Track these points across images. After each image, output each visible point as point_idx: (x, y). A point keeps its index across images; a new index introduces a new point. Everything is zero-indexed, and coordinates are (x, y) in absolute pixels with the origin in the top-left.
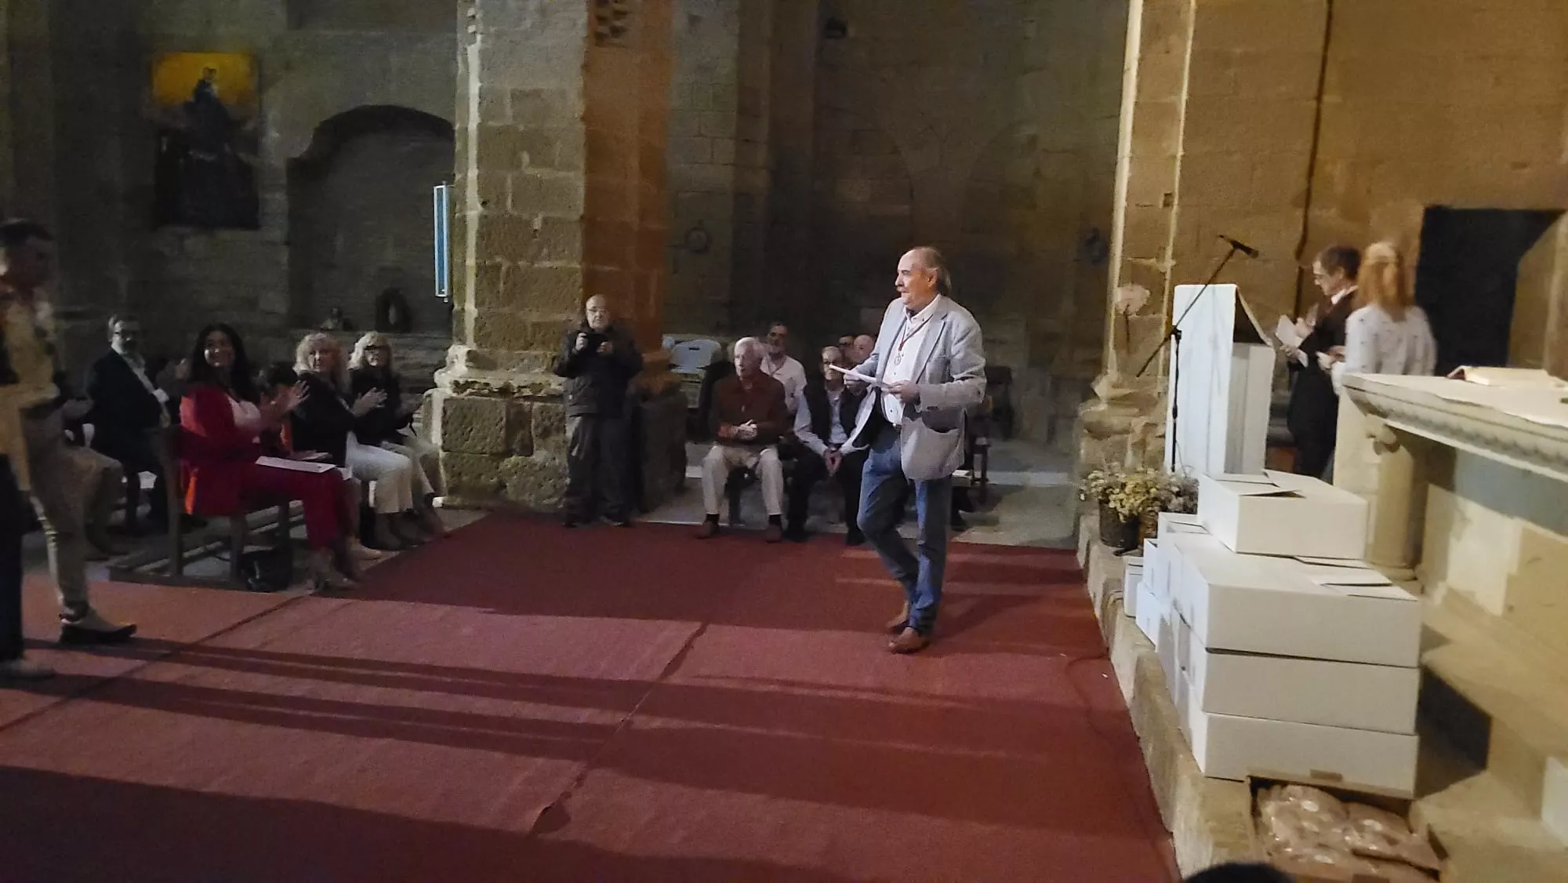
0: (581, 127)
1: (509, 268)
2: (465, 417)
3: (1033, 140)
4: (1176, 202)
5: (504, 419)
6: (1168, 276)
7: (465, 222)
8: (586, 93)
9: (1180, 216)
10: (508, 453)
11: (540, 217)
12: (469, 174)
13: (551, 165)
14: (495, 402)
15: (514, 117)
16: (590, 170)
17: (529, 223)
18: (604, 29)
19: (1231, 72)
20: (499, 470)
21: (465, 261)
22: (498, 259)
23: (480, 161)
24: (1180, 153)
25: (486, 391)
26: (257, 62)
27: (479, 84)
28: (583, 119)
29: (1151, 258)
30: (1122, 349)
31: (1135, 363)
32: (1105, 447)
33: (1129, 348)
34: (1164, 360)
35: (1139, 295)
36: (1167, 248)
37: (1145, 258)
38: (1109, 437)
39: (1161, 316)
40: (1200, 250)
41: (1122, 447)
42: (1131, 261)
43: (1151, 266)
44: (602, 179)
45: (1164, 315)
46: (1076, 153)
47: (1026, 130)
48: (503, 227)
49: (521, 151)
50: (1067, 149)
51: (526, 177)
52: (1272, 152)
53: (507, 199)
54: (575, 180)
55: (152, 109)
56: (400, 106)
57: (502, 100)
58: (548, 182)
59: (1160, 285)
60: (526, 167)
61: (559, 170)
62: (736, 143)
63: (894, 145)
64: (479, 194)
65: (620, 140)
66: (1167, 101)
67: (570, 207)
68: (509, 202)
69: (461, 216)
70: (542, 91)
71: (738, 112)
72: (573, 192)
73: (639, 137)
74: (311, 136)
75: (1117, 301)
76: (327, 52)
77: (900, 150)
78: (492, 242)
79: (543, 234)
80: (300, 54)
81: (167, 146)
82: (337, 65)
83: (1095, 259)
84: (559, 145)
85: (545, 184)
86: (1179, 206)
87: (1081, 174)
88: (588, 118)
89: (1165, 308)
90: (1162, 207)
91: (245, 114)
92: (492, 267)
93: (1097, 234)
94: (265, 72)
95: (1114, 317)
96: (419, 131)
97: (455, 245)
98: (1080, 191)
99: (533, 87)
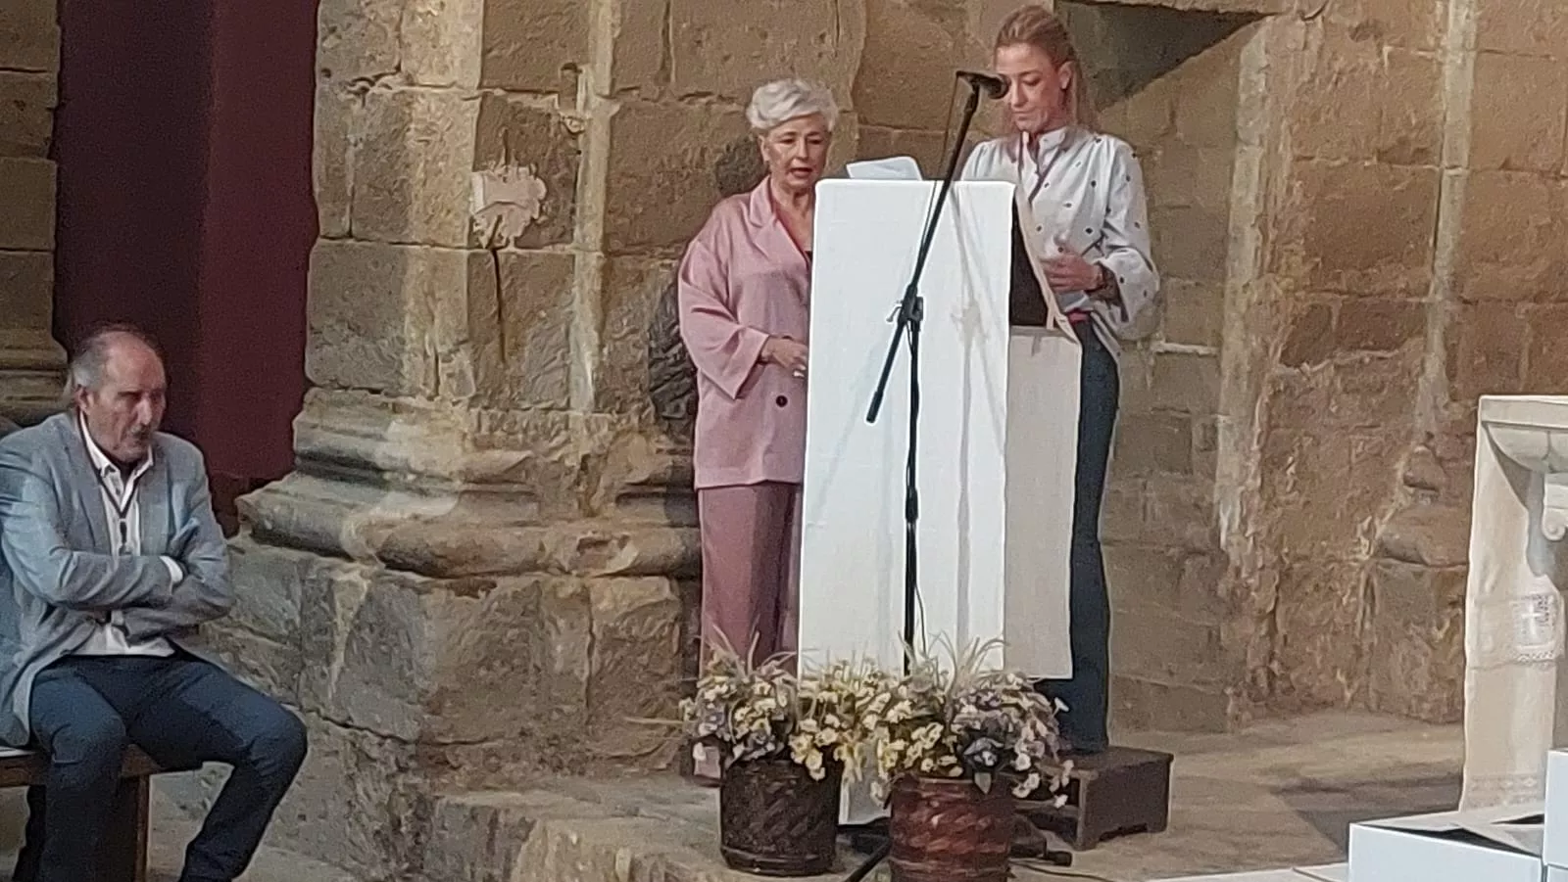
6: (595, 147)
29: (547, 93)
30: (488, 341)
31: (518, 380)
32: (484, 615)
33: (502, 336)
34: (599, 367)
35: (523, 189)
36: (583, 68)
37: (535, 92)
38: (494, 585)
39: (569, 248)
40: (668, 79)
41: (530, 611)
42: (502, 100)
43: (549, 115)
45: (583, 247)
59: (567, 166)
75: (470, 209)
89: (587, 232)
95: (464, 252)
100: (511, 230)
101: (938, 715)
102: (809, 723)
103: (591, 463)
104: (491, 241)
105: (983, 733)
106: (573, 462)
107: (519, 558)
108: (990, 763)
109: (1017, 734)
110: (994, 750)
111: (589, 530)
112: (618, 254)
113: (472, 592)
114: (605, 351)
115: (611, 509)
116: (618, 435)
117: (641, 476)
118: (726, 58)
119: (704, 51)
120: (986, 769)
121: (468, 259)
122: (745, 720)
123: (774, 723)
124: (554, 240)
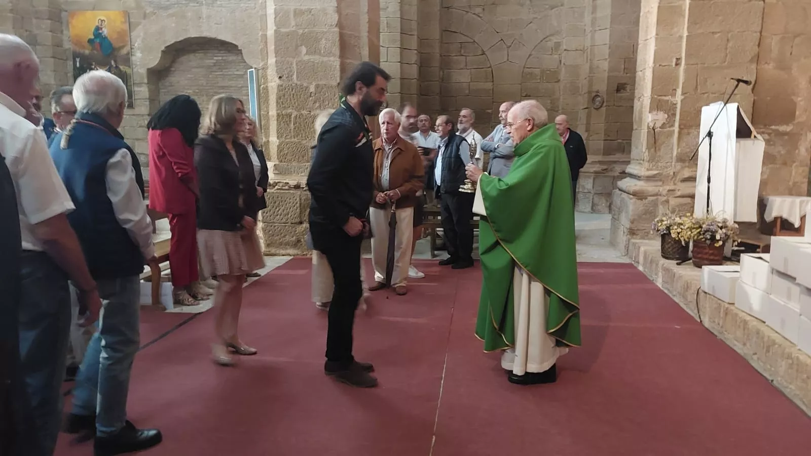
0: (337, 29)
1: (297, 115)
2: (275, 203)
3: (558, 45)
4: (683, 63)
5: (299, 202)
6: (679, 106)
7: (267, 90)
8: (339, 10)
9: (686, 71)
10: (301, 223)
11: (314, 84)
12: (269, 62)
13: (320, 54)
14: (293, 193)
15: (297, 25)
16: (342, 56)
17: (307, 87)
20: (297, 232)
21: (268, 113)
22: (289, 111)
23: (277, 52)
24: (685, 34)
25: (287, 187)
26: (127, 14)
27: (274, 7)
28: (336, 26)
29: (668, 96)
30: (652, 149)
31: (659, 156)
32: (645, 204)
33: (655, 147)
34: (677, 153)
35: (661, 117)
36: (678, 90)
37: (665, 96)
38: (647, 198)
39: (674, 128)
40: (698, 90)
42: (656, 98)
43: (669, 101)
44: (348, 61)
45: (676, 128)
46: (583, 51)
47: (555, 39)
48: (292, 91)
49: (301, 45)
50: (578, 49)
51: (304, 61)
52: (738, 32)
53: (293, 74)
54: (334, 62)
55: (70, 43)
56: (209, 37)
57: (288, 16)
58: (318, 63)
59: (673, 111)
60: (304, 55)
61: (324, 56)
62: (401, 50)
63: (483, 50)
64: (277, 72)
65: (359, 38)
66: (676, 4)
67: (331, 78)
68: (295, 76)
69: (265, 86)
70: (312, 9)
71: (401, 33)
72: (333, 69)
73: (368, 37)
74: (160, 55)
75: (648, 121)
76: (166, 8)
77: (486, 53)
78: (286, 100)
79: (316, 94)
80: (152, 10)
81: (80, 64)
82: (172, 15)
83: (598, 107)
84: (323, 41)
85: (316, 65)
86: (686, 64)
87: (587, 62)
88: (340, 25)
89: (677, 124)
90: (674, 66)
91: (121, 45)
92: (286, 115)
93: (598, 94)
94: (132, 20)
95: (647, 130)
96: (220, 50)
97: (262, 104)
98: (588, 71)
99: (307, 7)
100: (658, 125)
101: (701, 227)
102: (676, 227)
103: (675, 174)
104: (653, 128)
105: (708, 231)
106: (672, 174)
107: (653, 193)
109: (717, 232)
110: (711, 235)
111: (672, 187)
112: (683, 129)
113: (642, 199)
114: (679, 150)
115: (679, 184)
116: (681, 168)
119: (708, 83)
120: (709, 239)
121: (648, 132)
122: (661, 226)
123: (667, 227)
124: (670, 127)
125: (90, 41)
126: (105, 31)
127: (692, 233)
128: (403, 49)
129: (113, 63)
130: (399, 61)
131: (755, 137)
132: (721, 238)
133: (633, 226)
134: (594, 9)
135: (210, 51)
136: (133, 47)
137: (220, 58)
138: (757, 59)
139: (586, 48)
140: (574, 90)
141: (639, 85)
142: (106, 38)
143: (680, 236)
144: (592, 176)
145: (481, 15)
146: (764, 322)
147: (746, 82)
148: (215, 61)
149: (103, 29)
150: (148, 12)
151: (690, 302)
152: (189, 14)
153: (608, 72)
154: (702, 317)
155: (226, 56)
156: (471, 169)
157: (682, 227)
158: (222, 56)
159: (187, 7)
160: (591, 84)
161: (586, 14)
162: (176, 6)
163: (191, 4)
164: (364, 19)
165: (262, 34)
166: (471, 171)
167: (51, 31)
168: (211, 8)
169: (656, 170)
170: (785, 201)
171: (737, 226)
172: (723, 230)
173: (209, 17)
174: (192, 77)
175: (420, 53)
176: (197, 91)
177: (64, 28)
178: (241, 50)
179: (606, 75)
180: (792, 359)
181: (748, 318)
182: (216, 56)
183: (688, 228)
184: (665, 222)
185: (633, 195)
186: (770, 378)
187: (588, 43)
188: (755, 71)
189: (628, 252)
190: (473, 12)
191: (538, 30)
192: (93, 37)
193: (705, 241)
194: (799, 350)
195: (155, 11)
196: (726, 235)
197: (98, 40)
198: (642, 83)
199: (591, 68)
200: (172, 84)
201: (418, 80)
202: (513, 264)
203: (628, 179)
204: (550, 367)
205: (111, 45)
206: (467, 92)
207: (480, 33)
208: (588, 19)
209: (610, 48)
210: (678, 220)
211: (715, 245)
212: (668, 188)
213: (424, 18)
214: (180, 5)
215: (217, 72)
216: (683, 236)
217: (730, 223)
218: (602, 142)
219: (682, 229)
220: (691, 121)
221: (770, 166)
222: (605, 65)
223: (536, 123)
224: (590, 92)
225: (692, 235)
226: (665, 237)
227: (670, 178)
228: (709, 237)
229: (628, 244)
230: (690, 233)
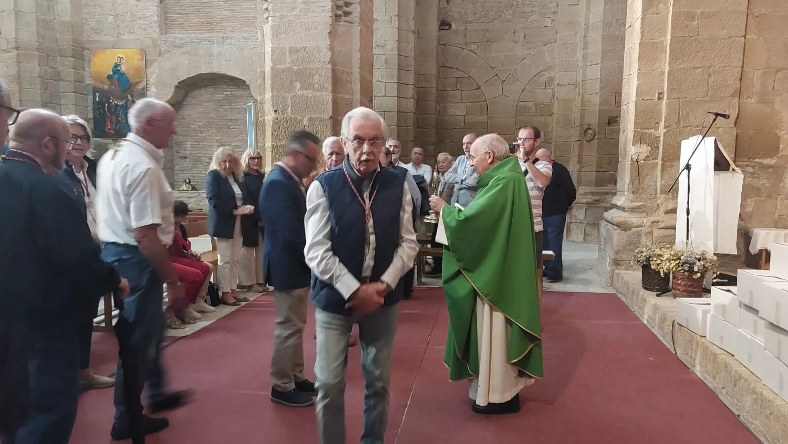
0: (330, 66)
3: (551, 80)
4: (665, 97)
6: (662, 139)
7: (264, 123)
8: (332, 48)
9: (668, 105)
11: (307, 117)
12: (266, 96)
13: (313, 89)
15: (292, 62)
16: (334, 91)
17: (301, 121)
18: (339, 12)
19: (695, 23)
21: (264, 145)
23: (272, 87)
24: (667, 69)
26: (144, 52)
27: (272, 45)
28: (329, 63)
29: (651, 129)
30: (636, 180)
31: (643, 188)
32: (629, 235)
33: (639, 180)
34: (661, 185)
35: (645, 150)
36: (660, 123)
37: (648, 129)
38: (631, 229)
39: (657, 161)
40: (680, 123)
41: (639, 235)
42: (639, 132)
43: (651, 134)
44: (340, 96)
45: (659, 161)
46: (576, 85)
47: (547, 75)
48: (287, 124)
49: (296, 81)
50: (570, 83)
51: (299, 95)
52: (720, 67)
53: (288, 108)
54: (326, 96)
55: (91, 79)
56: (219, 73)
57: (284, 53)
58: (311, 97)
59: (656, 143)
60: (299, 90)
61: (317, 91)
62: (398, 86)
63: (477, 84)
64: (273, 106)
65: (350, 74)
66: (659, 40)
67: (324, 111)
68: (289, 110)
69: (262, 119)
70: (306, 47)
71: (398, 69)
72: (325, 103)
73: (360, 72)
74: (173, 90)
75: (631, 154)
76: (180, 46)
77: (482, 87)
78: (280, 133)
79: (309, 127)
80: (167, 48)
81: (99, 98)
82: (186, 53)
83: (590, 140)
84: (317, 77)
85: (309, 100)
86: (668, 99)
87: (579, 95)
88: (332, 61)
89: (660, 156)
90: (656, 100)
91: (138, 80)
92: (281, 146)
93: (590, 126)
94: (148, 58)
95: (630, 163)
96: (229, 86)
97: (259, 135)
98: (580, 104)
99: (301, 45)
100: (642, 157)
101: (679, 259)
102: (655, 259)
103: (660, 205)
104: (636, 160)
105: (687, 263)
106: (656, 205)
107: (637, 224)
108: (687, 270)
109: (695, 264)
110: (689, 267)
111: (656, 219)
112: (666, 161)
113: (625, 230)
114: (662, 182)
115: (663, 215)
116: (666, 199)
117: (670, 208)
118: (696, 118)
119: (690, 117)
120: (687, 271)
121: (631, 164)
122: (640, 257)
123: (647, 258)
124: (653, 159)
125: (109, 77)
126: (123, 68)
127: (671, 264)
128: (399, 83)
129: (129, 97)
130: (396, 95)
131: (733, 170)
132: (699, 270)
133: (617, 257)
134: (586, 45)
135: (220, 86)
136: (148, 82)
137: (230, 93)
138: (740, 93)
139: (578, 83)
140: (567, 122)
141: (624, 118)
142: (124, 74)
143: (659, 267)
144: (584, 207)
145: (476, 52)
146: (734, 356)
147: (724, 116)
148: (224, 96)
149: (121, 66)
150: (163, 50)
151: (667, 334)
152: (201, 52)
153: (599, 106)
154: (677, 349)
155: (235, 91)
156: (434, 200)
157: (661, 258)
158: (231, 91)
159: (199, 45)
160: (582, 117)
161: (578, 51)
162: (189, 44)
163: (203, 43)
164: (356, 56)
165: (260, 71)
166: (434, 202)
167: (73, 68)
168: (221, 46)
169: (641, 202)
170: (770, 233)
171: (715, 258)
172: (701, 262)
173: (220, 54)
174: (202, 111)
175: (417, 87)
176: (207, 123)
177: (86, 65)
178: (249, 85)
179: (598, 109)
180: (756, 394)
181: (719, 351)
182: (225, 91)
183: (667, 259)
184: (645, 254)
185: (618, 226)
186: (737, 413)
187: (580, 79)
188: (738, 105)
189: (612, 283)
190: (469, 49)
191: (532, 66)
192: (112, 73)
193: (684, 273)
194: (764, 385)
195: (169, 49)
196: (704, 267)
197: (116, 76)
198: (626, 117)
199: (582, 101)
200: (184, 117)
201: (415, 113)
202: (475, 294)
203: (614, 210)
204: (512, 397)
205: (128, 80)
206: (463, 124)
207: (476, 68)
208: (579, 55)
209: (600, 83)
210: (658, 251)
211: (694, 277)
212: (652, 219)
213: (421, 55)
214: (193, 44)
215: (225, 106)
216: (662, 268)
217: (710, 255)
218: (594, 173)
219: (661, 260)
220: (673, 155)
221: (754, 199)
222: (597, 99)
223: (496, 155)
224: (581, 125)
225: (671, 267)
226: (646, 268)
227: (654, 209)
228: (687, 269)
229: (613, 274)
230: (668, 264)
